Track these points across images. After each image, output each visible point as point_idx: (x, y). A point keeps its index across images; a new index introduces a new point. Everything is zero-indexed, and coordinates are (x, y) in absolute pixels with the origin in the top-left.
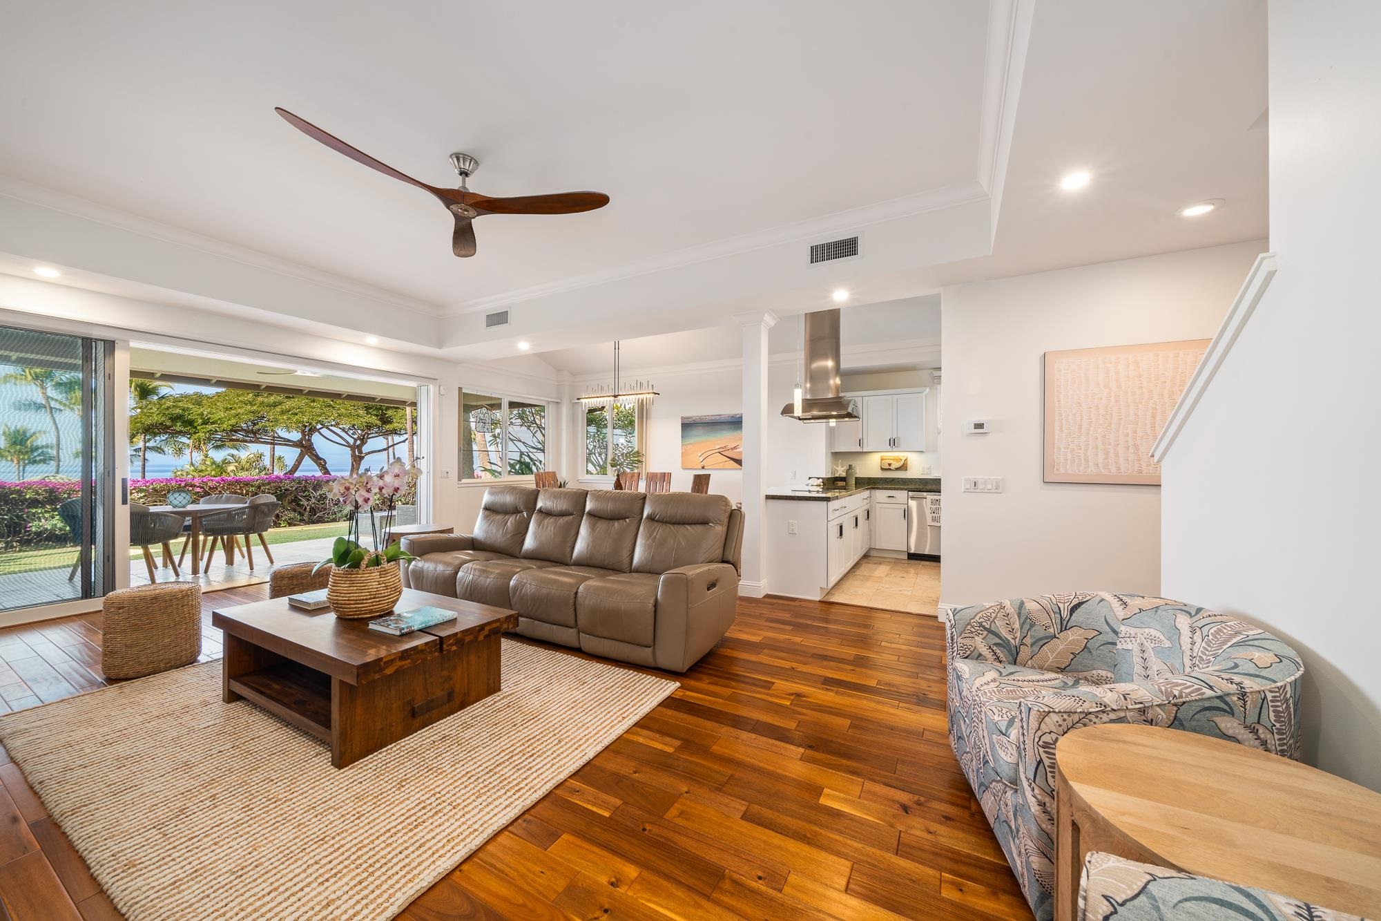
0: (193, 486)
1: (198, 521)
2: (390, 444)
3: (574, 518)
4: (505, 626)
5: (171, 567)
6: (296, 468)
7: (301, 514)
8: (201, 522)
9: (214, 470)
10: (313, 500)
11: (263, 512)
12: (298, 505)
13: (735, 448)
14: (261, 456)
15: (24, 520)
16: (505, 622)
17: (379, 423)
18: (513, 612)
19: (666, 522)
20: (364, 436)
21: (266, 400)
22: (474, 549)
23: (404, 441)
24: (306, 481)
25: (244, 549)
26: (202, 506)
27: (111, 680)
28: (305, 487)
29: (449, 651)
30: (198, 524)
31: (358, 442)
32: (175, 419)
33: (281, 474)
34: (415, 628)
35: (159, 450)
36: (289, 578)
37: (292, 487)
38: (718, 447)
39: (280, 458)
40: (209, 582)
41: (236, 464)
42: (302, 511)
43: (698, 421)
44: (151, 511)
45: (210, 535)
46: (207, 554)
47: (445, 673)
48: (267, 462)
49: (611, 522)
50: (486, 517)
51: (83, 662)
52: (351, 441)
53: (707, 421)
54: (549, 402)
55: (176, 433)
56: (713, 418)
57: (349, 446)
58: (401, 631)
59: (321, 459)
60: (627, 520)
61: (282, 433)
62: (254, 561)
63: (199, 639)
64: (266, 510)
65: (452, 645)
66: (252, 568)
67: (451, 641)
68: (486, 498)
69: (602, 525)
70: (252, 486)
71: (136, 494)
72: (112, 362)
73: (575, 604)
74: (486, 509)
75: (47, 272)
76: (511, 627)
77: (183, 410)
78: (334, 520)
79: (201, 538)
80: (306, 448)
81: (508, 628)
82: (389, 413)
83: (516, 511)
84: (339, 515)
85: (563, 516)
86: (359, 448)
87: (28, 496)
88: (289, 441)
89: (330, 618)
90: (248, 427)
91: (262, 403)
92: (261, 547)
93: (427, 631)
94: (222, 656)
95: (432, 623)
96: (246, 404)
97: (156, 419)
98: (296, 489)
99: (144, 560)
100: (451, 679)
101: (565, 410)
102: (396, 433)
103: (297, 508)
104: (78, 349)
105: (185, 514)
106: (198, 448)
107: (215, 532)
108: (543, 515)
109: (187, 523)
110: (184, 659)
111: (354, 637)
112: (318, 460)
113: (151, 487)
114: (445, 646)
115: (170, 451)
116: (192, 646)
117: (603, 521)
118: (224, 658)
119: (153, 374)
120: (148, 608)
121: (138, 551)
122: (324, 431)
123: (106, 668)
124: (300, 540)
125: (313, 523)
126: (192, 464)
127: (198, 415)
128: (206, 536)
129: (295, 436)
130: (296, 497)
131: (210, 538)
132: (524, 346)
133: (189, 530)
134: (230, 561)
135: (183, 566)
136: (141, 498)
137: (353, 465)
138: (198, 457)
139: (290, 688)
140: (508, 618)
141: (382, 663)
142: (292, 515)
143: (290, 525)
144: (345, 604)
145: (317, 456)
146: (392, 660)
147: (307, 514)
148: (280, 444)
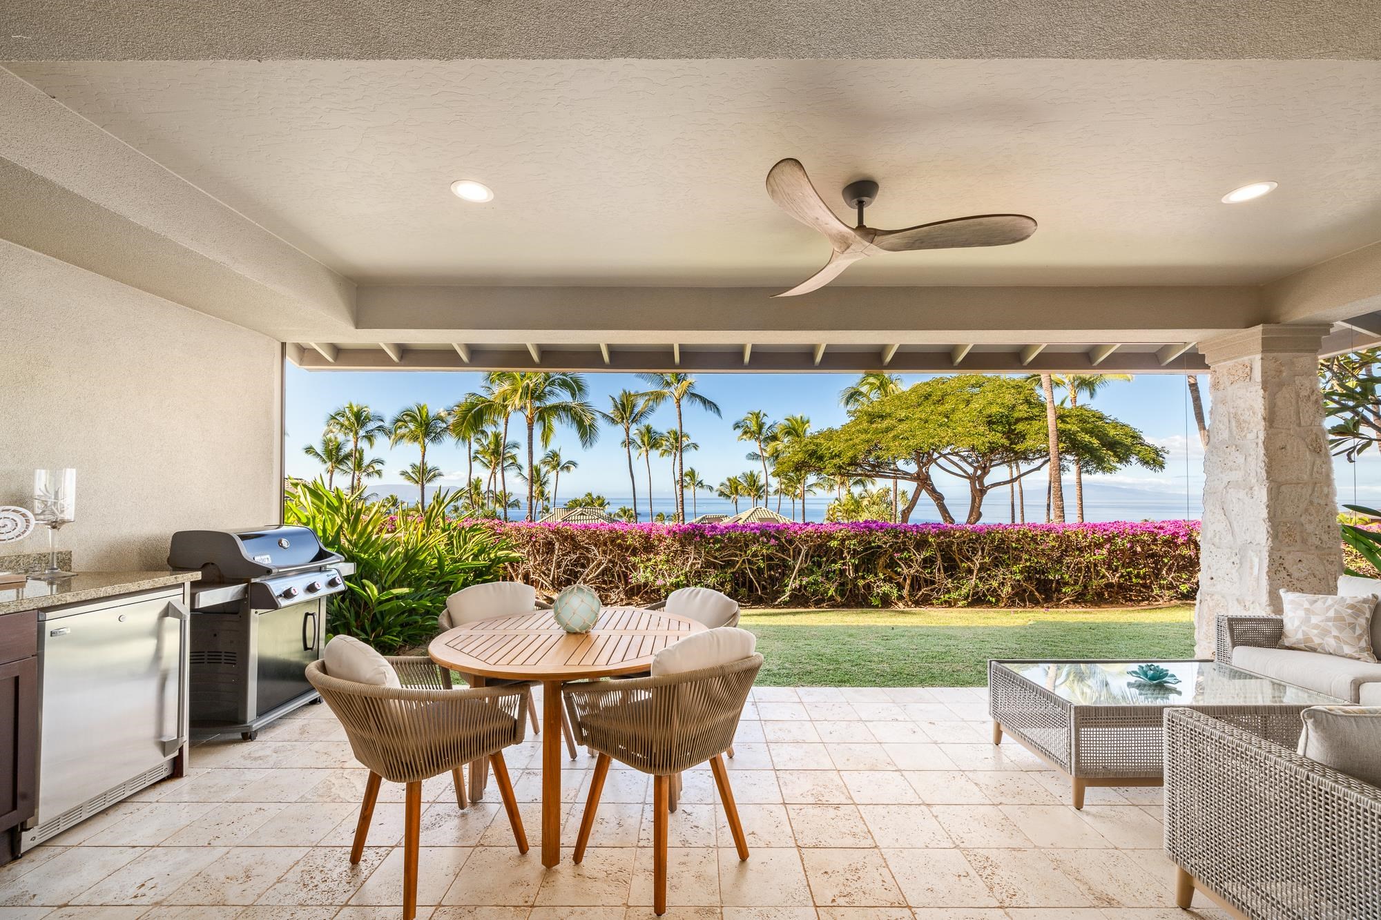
28: (904, 543)
31: (979, 472)
32: (812, 454)
52: (970, 470)
61: (901, 464)
80: (923, 481)
86: (981, 479)
88: (907, 473)
98: (891, 546)
106: (843, 483)
122: (942, 461)
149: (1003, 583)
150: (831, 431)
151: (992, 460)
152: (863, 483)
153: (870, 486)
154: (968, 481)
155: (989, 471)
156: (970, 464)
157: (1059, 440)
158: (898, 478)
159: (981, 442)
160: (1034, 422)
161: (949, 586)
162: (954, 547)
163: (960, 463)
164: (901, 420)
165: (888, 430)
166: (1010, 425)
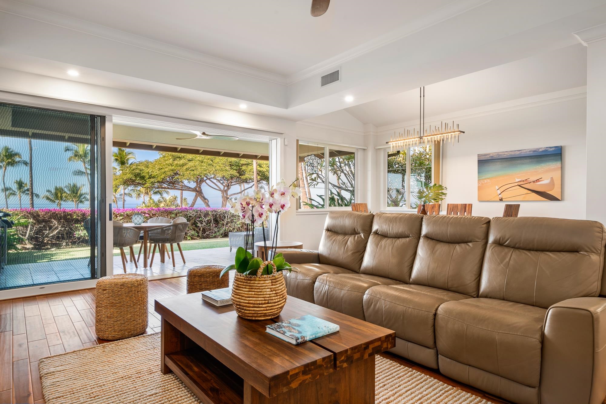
0: (145, 213)
1: (147, 233)
2: (243, 189)
3: (410, 241)
4: (385, 345)
5: (133, 262)
6: (194, 204)
7: (198, 232)
8: (148, 234)
9: (154, 206)
10: (204, 223)
11: (180, 229)
12: (196, 226)
13: (538, 181)
14: (175, 198)
15: (73, 231)
16: (385, 341)
17: (238, 175)
18: (390, 332)
19: (518, 248)
20: (229, 184)
21: (178, 162)
22: (319, 262)
23: (251, 187)
24: (200, 211)
25: (170, 253)
26: (149, 224)
27: (101, 340)
29: (341, 367)
30: (147, 236)
32: (137, 175)
33: (187, 207)
34: (308, 338)
35: (130, 195)
36: (199, 276)
37: (193, 215)
38: (517, 180)
39: (185, 199)
40: (152, 273)
41: (164, 203)
42: (198, 230)
43: (495, 157)
44: (124, 226)
45: (153, 243)
46: (151, 254)
47: (332, 386)
48: (179, 201)
49: (451, 245)
50: (328, 237)
51: (88, 323)
53: (505, 156)
54: (357, 149)
55: (137, 184)
56: (513, 153)
57: (220, 190)
58: (296, 341)
59: (205, 199)
60: (470, 244)
62: (175, 261)
63: (147, 317)
64: (181, 227)
65: (343, 361)
66: (174, 266)
67: (343, 358)
68: (328, 222)
69: (442, 248)
70: (173, 214)
71: (119, 217)
72: (104, 129)
73: (434, 325)
74: (328, 230)
75: (73, 73)
76: (389, 346)
77: (140, 170)
78: (215, 237)
79: (148, 244)
80: (199, 192)
81: (387, 348)
82: (244, 168)
83: (354, 232)
84: (218, 234)
85: (399, 238)
86: (226, 191)
87: (74, 217)
88: (190, 188)
89: (232, 316)
90: (170, 180)
91: (177, 165)
92: (179, 252)
93: (318, 342)
94: (160, 331)
95: (320, 335)
96: (169, 166)
97: (129, 176)
98: (195, 216)
99: (120, 257)
100: (337, 392)
101: (370, 154)
102: (246, 182)
103: (196, 228)
104: (88, 122)
105: (140, 228)
106: (147, 193)
107: (155, 241)
108: (379, 237)
109: (142, 235)
110: (139, 330)
111: (257, 341)
112: (204, 199)
113: (126, 213)
114: (338, 362)
115: (135, 196)
116: (143, 321)
117: (442, 244)
118: (161, 333)
119: (125, 143)
120: (119, 291)
121: (117, 251)
122: (208, 181)
123: (98, 331)
124: (198, 249)
125: (204, 238)
126: (144, 203)
127: (147, 173)
128: (151, 243)
129: (193, 185)
130: (195, 221)
131: (153, 245)
132: (349, 99)
133: (142, 239)
134: (163, 261)
135: (139, 262)
136: (121, 220)
137: (223, 203)
138: (147, 198)
139: (206, 372)
140: (388, 337)
141: (289, 377)
142: (193, 232)
143: (192, 239)
144: (246, 306)
145: (204, 197)
146: (297, 374)
147: (201, 232)
148: (186, 190)
149: (234, 229)
150: (148, 162)
151: (232, 182)
152: (160, 193)
153: (165, 195)
154: (220, 192)
155: (230, 188)
156: (222, 184)
157: (258, 174)
158: (184, 190)
159: (227, 174)
160: (249, 166)
161: (216, 230)
162: (218, 216)
163: (217, 183)
164: (189, 160)
165: (183, 165)
166: (239, 167)
